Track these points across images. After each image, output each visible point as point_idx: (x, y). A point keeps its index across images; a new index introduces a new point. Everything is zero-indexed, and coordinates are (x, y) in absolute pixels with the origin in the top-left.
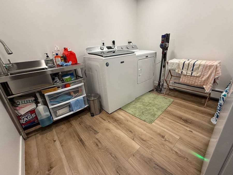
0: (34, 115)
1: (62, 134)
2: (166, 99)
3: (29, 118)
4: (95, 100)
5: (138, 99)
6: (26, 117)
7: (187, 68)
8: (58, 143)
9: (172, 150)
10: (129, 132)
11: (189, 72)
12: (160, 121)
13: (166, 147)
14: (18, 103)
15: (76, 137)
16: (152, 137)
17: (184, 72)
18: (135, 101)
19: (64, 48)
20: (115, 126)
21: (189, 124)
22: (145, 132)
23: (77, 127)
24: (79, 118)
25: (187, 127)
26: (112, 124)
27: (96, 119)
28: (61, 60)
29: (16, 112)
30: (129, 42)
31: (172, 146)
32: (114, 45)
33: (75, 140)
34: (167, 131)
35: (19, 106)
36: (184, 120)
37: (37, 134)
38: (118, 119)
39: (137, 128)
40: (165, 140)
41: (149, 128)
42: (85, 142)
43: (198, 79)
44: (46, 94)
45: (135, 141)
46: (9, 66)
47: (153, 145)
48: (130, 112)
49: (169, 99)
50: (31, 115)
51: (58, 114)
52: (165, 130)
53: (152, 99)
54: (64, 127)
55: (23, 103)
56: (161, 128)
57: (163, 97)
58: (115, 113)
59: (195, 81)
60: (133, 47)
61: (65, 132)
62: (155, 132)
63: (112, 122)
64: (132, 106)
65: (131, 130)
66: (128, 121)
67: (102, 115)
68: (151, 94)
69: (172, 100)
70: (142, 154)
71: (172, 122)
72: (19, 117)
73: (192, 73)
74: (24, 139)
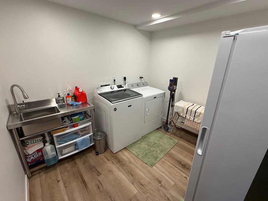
0: (40, 154)
1: (66, 173)
2: (171, 139)
3: (35, 157)
4: (101, 139)
5: (144, 137)
6: (32, 156)
7: (190, 113)
8: (61, 184)
9: (165, 196)
10: (130, 175)
11: (192, 118)
12: (161, 165)
13: (161, 193)
14: (28, 143)
15: (79, 177)
16: (150, 181)
17: (188, 117)
18: (141, 139)
19: (76, 87)
20: (118, 168)
21: (186, 169)
22: (144, 176)
23: (81, 167)
24: (84, 157)
25: (184, 173)
26: (116, 165)
27: (101, 158)
28: (72, 99)
29: (25, 151)
30: (141, 78)
31: (165, 192)
32: (125, 81)
33: (78, 182)
34: (165, 176)
35: (28, 146)
36: (182, 165)
37: (41, 172)
38: (122, 160)
39: (138, 171)
40: (162, 186)
41: (149, 171)
42: (87, 184)
43: (199, 125)
44: (54, 135)
45: (134, 185)
46: (22, 107)
47: (149, 190)
48: (134, 152)
49: (174, 139)
50: (38, 153)
51: (64, 153)
52: (164, 175)
53: (158, 138)
54: (68, 166)
55: (32, 142)
56: (160, 172)
57: (169, 137)
58: (120, 153)
59: (197, 127)
60: (143, 84)
61: (69, 172)
62: (154, 176)
63: (115, 163)
64: (137, 146)
65: (132, 173)
66: (130, 163)
67: (107, 154)
68: (158, 132)
69: (176, 141)
70: (139, 199)
71: (171, 167)
72: (26, 156)
73: (194, 119)
74: (28, 178)
